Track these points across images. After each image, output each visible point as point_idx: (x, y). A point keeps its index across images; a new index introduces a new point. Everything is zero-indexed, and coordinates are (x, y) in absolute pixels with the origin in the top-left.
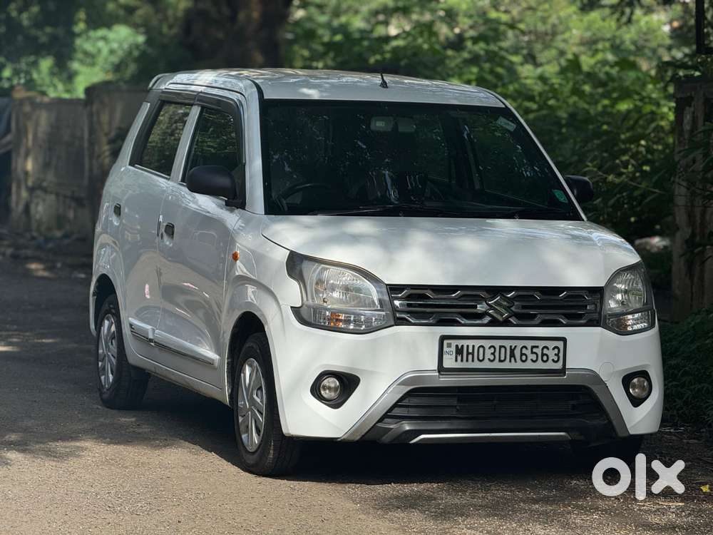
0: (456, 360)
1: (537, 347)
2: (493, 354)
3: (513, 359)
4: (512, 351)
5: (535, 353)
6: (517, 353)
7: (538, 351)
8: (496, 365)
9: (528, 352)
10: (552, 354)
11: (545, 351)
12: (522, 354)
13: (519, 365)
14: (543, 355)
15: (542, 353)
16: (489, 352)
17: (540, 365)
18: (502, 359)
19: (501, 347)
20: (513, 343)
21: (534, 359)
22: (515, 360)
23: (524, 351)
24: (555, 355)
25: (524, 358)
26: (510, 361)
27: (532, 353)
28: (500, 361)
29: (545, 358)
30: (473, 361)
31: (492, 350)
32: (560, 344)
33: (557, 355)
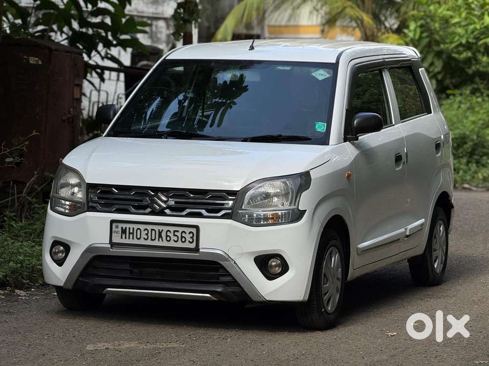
0: (122, 238)
1: (178, 231)
2: (147, 234)
3: (160, 239)
4: (160, 233)
5: (177, 236)
6: (164, 235)
7: (179, 234)
8: (149, 243)
9: (171, 235)
10: (188, 237)
11: (184, 235)
12: (167, 236)
13: (165, 244)
14: (182, 237)
15: (182, 235)
16: (144, 233)
17: (179, 244)
18: (153, 238)
19: (152, 230)
20: (161, 228)
21: (176, 240)
22: (162, 239)
23: (169, 234)
24: (191, 237)
25: (168, 239)
26: (159, 240)
27: (174, 235)
28: (152, 240)
29: (183, 240)
30: (133, 238)
31: (146, 232)
32: (194, 230)
33: (192, 238)
